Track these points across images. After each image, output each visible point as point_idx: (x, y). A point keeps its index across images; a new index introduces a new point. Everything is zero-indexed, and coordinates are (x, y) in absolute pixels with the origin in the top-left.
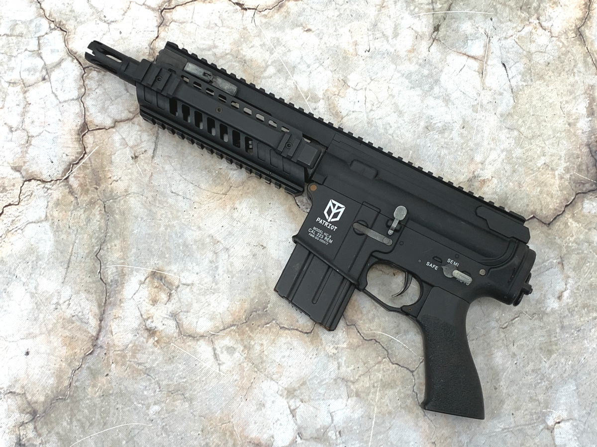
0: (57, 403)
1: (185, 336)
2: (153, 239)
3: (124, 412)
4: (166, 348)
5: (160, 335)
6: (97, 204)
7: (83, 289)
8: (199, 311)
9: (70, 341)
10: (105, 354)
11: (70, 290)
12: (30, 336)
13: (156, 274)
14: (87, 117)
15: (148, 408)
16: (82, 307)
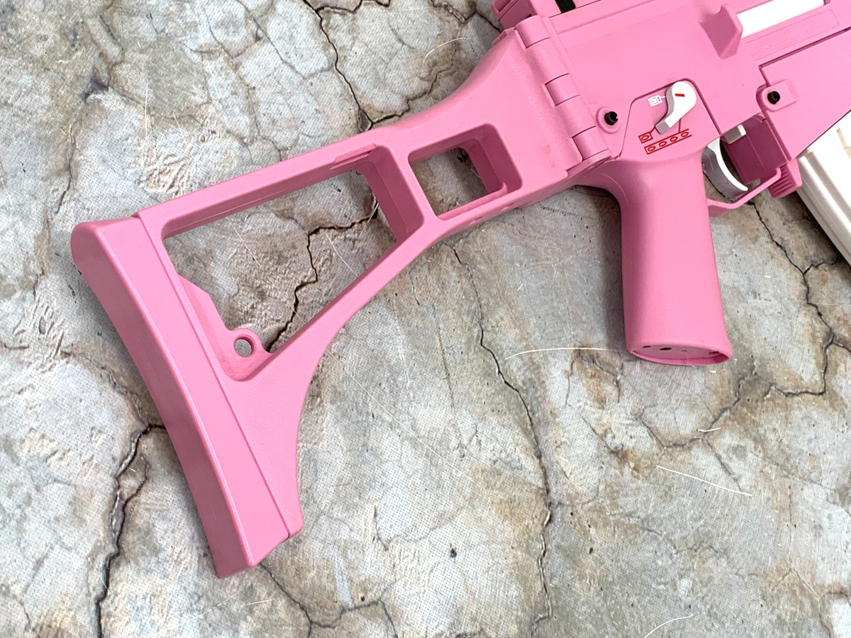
0: (541, 629)
1: (669, 447)
2: (552, 294)
3: (645, 608)
4: (654, 477)
5: (635, 456)
6: (442, 251)
7: (488, 409)
8: (670, 399)
9: (510, 509)
10: (572, 514)
11: (468, 415)
12: (443, 519)
13: (582, 354)
14: (359, 99)
15: (675, 589)
16: (501, 442)
